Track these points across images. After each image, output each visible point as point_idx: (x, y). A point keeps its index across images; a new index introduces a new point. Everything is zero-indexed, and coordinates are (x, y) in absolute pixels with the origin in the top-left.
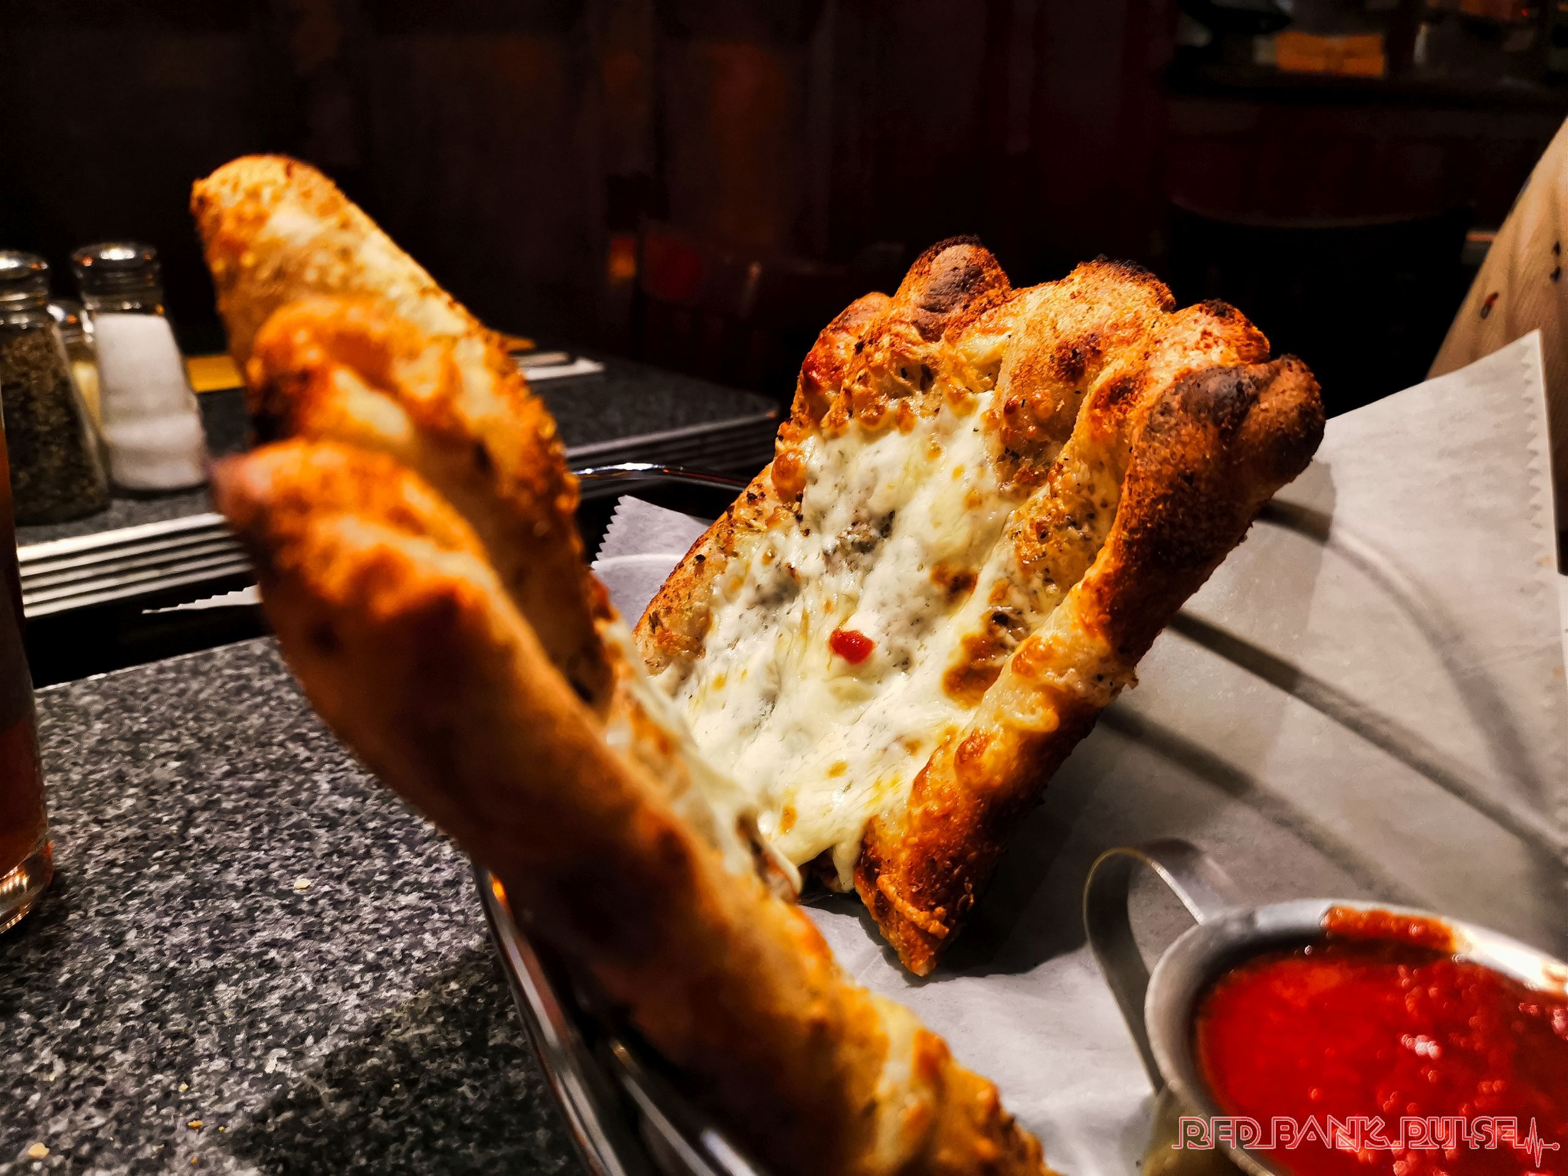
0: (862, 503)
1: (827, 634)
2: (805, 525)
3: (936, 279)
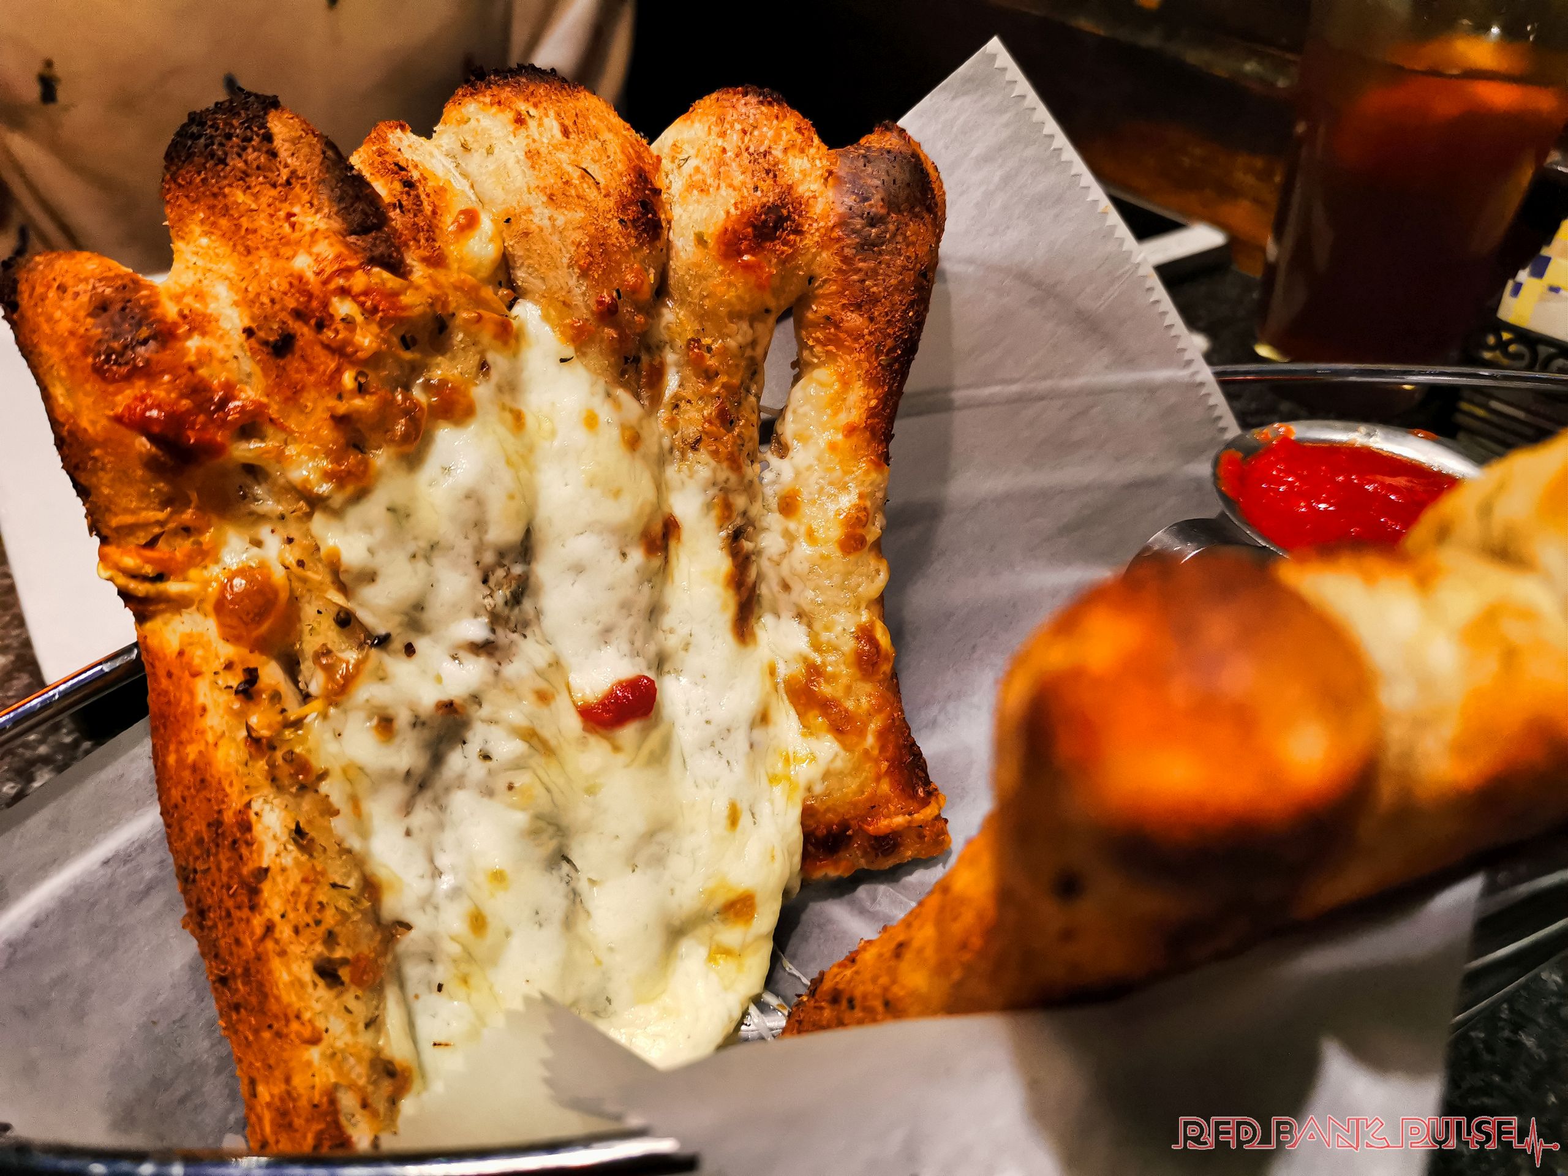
0: (479, 548)
1: (573, 723)
2: (398, 644)
3: (322, 181)
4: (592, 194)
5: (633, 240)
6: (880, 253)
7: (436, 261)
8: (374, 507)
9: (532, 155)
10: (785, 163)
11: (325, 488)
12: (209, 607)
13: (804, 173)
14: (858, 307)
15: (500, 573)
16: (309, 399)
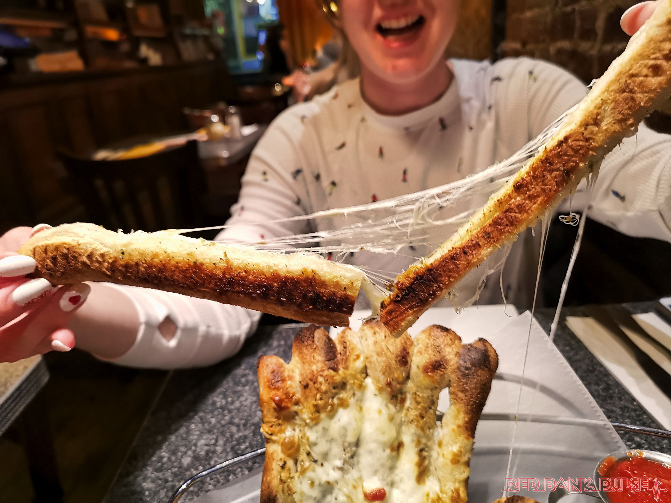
1: (361, 497)
2: (319, 463)
3: (323, 348)
4: (389, 354)
5: (398, 366)
6: (469, 378)
7: (346, 368)
8: (319, 427)
9: (376, 343)
10: (444, 349)
11: (308, 421)
12: (280, 444)
13: (449, 353)
14: (462, 391)
15: (349, 449)
16: (309, 399)
